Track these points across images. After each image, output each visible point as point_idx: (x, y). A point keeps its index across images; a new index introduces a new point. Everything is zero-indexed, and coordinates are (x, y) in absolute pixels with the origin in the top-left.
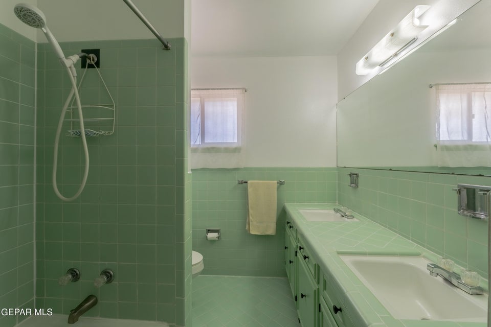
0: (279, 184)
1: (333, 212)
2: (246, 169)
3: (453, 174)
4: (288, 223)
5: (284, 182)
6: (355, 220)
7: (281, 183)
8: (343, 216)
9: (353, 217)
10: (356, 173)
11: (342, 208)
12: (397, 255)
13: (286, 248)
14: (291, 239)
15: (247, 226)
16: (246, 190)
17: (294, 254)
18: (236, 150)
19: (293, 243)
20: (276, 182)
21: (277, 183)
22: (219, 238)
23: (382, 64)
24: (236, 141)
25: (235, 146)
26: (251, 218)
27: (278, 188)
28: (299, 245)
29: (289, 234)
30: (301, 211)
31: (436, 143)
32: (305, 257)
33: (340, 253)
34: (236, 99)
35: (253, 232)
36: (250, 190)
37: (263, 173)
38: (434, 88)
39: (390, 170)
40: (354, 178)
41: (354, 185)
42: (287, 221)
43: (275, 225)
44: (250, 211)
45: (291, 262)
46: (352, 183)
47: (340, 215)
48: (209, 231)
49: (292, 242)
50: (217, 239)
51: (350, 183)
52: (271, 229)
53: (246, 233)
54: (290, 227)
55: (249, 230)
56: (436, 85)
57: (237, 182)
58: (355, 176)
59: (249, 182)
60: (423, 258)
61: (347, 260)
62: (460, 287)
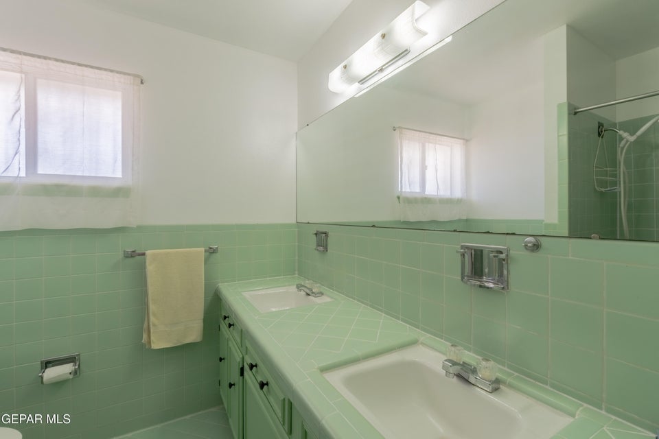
0: (208, 253)
1: (293, 289)
2: (140, 228)
3: (455, 231)
4: (225, 318)
5: (217, 248)
6: (325, 299)
7: (212, 251)
8: (308, 295)
9: (322, 294)
10: (324, 230)
11: (308, 283)
12: (395, 349)
13: (221, 359)
14: (231, 345)
15: (145, 336)
16: (143, 267)
17: (238, 372)
18: (119, 193)
19: (236, 355)
20: (203, 249)
21: (206, 251)
22: (75, 372)
23: (362, 81)
24: (119, 174)
25: (116, 184)
26: (152, 319)
27: (206, 260)
28: (248, 360)
29: (227, 337)
30: (246, 295)
31: (399, 194)
32: (262, 385)
33: (324, 370)
34: (119, 94)
35: (155, 346)
36: (150, 268)
37: (178, 235)
38: (397, 131)
39: (373, 226)
40: (322, 238)
41: (321, 248)
42: (223, 314)
43: (202, 324)
44: (152, 307)
45: (231, 385)
46: (318, 245)
47: (305, 293)
48: (47, 364)
49: (233, 349)
50: (71, 377)
51: (315, 245)
52: (193, 333)
53: (142, 349)
54: (230, 325)
55: (149, 342)
56: (399, 127)
57: (121, 255)
58: (324, 235)
59: (148, 252)
60: (421, 346)
61: (336, 379)
62: (477, 385)
